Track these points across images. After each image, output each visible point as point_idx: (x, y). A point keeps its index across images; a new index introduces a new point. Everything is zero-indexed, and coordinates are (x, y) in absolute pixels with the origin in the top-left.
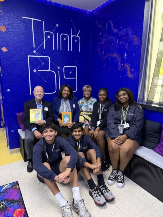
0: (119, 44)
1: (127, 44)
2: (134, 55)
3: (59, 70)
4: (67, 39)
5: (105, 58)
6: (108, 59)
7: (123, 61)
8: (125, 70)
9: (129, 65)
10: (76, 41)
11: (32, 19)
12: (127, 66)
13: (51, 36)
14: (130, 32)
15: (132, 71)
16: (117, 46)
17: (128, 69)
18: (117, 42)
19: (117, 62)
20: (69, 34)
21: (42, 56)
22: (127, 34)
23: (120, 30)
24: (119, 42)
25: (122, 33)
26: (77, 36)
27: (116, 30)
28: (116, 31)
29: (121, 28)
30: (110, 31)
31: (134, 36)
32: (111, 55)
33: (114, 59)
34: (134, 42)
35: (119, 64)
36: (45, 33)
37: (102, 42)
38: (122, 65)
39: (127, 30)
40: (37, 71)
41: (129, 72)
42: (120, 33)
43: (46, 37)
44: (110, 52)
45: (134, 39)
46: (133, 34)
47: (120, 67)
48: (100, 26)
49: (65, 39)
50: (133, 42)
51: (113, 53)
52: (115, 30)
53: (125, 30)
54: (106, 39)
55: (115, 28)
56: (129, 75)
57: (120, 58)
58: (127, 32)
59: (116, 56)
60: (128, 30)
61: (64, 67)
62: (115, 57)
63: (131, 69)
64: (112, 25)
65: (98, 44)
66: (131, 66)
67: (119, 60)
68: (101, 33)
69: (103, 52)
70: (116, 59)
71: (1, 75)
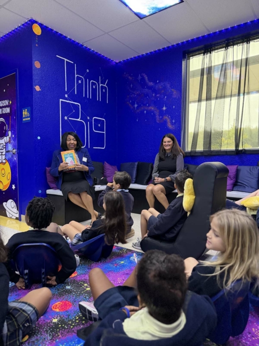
0: (156, 97)
1: (166, 97)
2: (174, 107)
3: (88, 120)
4: (96, 87)
5: (138, 111)
6: (143, 112)
7: (162, 113)
8: (165, 122)
9: (168, 117)
10: (104, 91)
11: (66, 60)
12: (167, 118)
13: (82, 81)
14: (168, 86)
15: (173, 123)
16: (153, 99)
17: (168, 120)
19: (154, 115)
20: (98, 82)
21: (74, 101)
22: (165, 88)
23: (156, 83)
24: (155, 95)
25: (159, 86)
26: (105, 86)
28: (151, 84)
29: (158, 81)
30: (143, 84)
31: (172, 90)
32: (146, 108)
33: (149, 112)
35: (157, 117)
36: (77, 77)
37: (133, 95)
38: (161, 117)
39: (165, 84)
40: (68, 118)
41: (170, 124)
42: (157, 87)
43: (77, 82)
44: (145, 105)
45: (173, 92)
46: (172, 88)
47: (159, 119)
48: (130, 78)
49: (94, 87)
50: (172, 95)
51: (149, 106)
52: (149, 83)
53: (162, 84)
54: (139, 92)
55: (150, 81)
57: (158, 111)
58: (165, 86)
59: (153, 109)
61: (94, 118)
62: (151, 109)
63: (171, 120)
64: (147, 78)
65: (128, 97)
66: (171, 118)
67: (157, 113)
68: (131, 86)
69: (136, 106)
70: (153, 112)
71: (29, 119)
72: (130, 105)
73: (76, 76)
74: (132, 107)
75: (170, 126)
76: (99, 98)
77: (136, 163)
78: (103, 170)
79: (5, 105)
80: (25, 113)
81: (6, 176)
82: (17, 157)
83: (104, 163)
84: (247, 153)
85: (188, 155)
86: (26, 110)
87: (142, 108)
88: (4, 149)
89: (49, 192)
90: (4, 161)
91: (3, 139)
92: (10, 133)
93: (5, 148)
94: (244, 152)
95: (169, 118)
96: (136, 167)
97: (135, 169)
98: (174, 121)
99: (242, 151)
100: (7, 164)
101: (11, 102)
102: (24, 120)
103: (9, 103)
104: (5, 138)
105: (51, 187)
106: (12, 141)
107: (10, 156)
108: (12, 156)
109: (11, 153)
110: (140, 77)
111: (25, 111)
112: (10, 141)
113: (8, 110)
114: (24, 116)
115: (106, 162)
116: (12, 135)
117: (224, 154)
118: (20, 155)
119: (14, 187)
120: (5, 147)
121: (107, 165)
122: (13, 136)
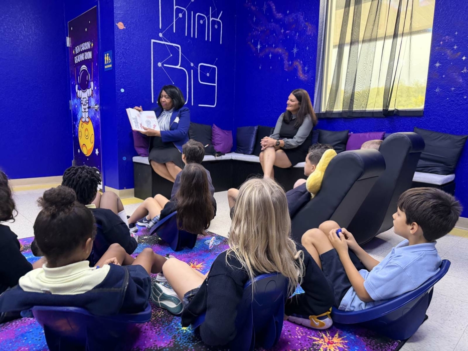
0: (285, 35)
1: (297, 34)
2: (307, 48)
3: (192, 68)
4: (204, 22)
5: (261, 55)
6: (267, 55)
7: (291, 58)
8: (296, 70)
9: (300, 62)
10: (216, 27)
12: (298, 64)
13: (184, 15)
14: (301, 18)
15: (305, 70)
16: (281, 37)
17: (300, 68)
18: (283, 31)
19: (282, 60)
20: (207, 15)
21: (171, 42)
22: (297, 21)
23: (285, 15)
24: (285, 32)
25: (290, 19)
26: (218, 20)
27: (280, 14)
28: (279, 16)
29: (288, 12)
30: (270, 16)
31: (307, 24)
32: (272, 50)
33: (276, 56)
34: (307, 31)
35: (286, 62)
36: (177, 8)
37: (256, 32)
38: (290, 63)
39: (297, 16)
40: (162, 65)
41: (301, 72)
42: (286, 19)
43: (177, 16)
44: (270, 46)
45: (307, 27)
46: (306, 21)
47: (287, 66)
48: (253, 8)
49: (201, 22)
50: (305, 31)
51: (275, 47)
52: (277, 14)
53: (294, 15)
54: (264, 27)
55: (278, 12)
56: (301, 76)
57: (287, 54)
58: (297, 19)
59: (280, 51)
60: (299, 15)
61: (200, 64)
62: (278, 52)
63: (303, 68)
64: (274, 7)
65: (250, 34)
66: (303, 63)
67: (285, 56)
68: (254, 19)
69: (259, 47)
70: (280, 55)
71: (111, 66)
72: (252, 46)
73: (175, 7)
74: (254, 49)
75: (302, 76)
76: (208, 36)
77: (256, 128)
78: (212, 135)
79: (86, 48)
80: (107, 58)
81: (89, 138)
82: (99, 115)
83: (212, 126)
84: (400, 115)
85: (322, 116)
86: (108, 54)
87: (267, 50)
88: (87, 105)
89: (136, 159)
90: (87, 120)
91: (86, 92)
92: (92, 84)
93: (88, 103)
94: (397, 114)
95: (301, 64)
96: (255, 132)
97: (254, 136)
98: (306, 68)
99: (392, 111)
100: (90, 123)
101: (92, 45)
102: (106, 67)
103: (91, 45)
104: (88, 90)
105: (139, 153)
106: (95, 95)
107: (93, 114)
108: (95, 114)
109: (94, 109)
110: (265, 7)
111: (106, 56)
112: (92, 95)
113: (89, 55)
114: (106, 63)
115: (215, 126)
116: (94, 88)
117: (370, 115)
118: (102, 112)
119: (97, 152)
120: (87, 101)
121: (216, 129)
122: (96, 88)
